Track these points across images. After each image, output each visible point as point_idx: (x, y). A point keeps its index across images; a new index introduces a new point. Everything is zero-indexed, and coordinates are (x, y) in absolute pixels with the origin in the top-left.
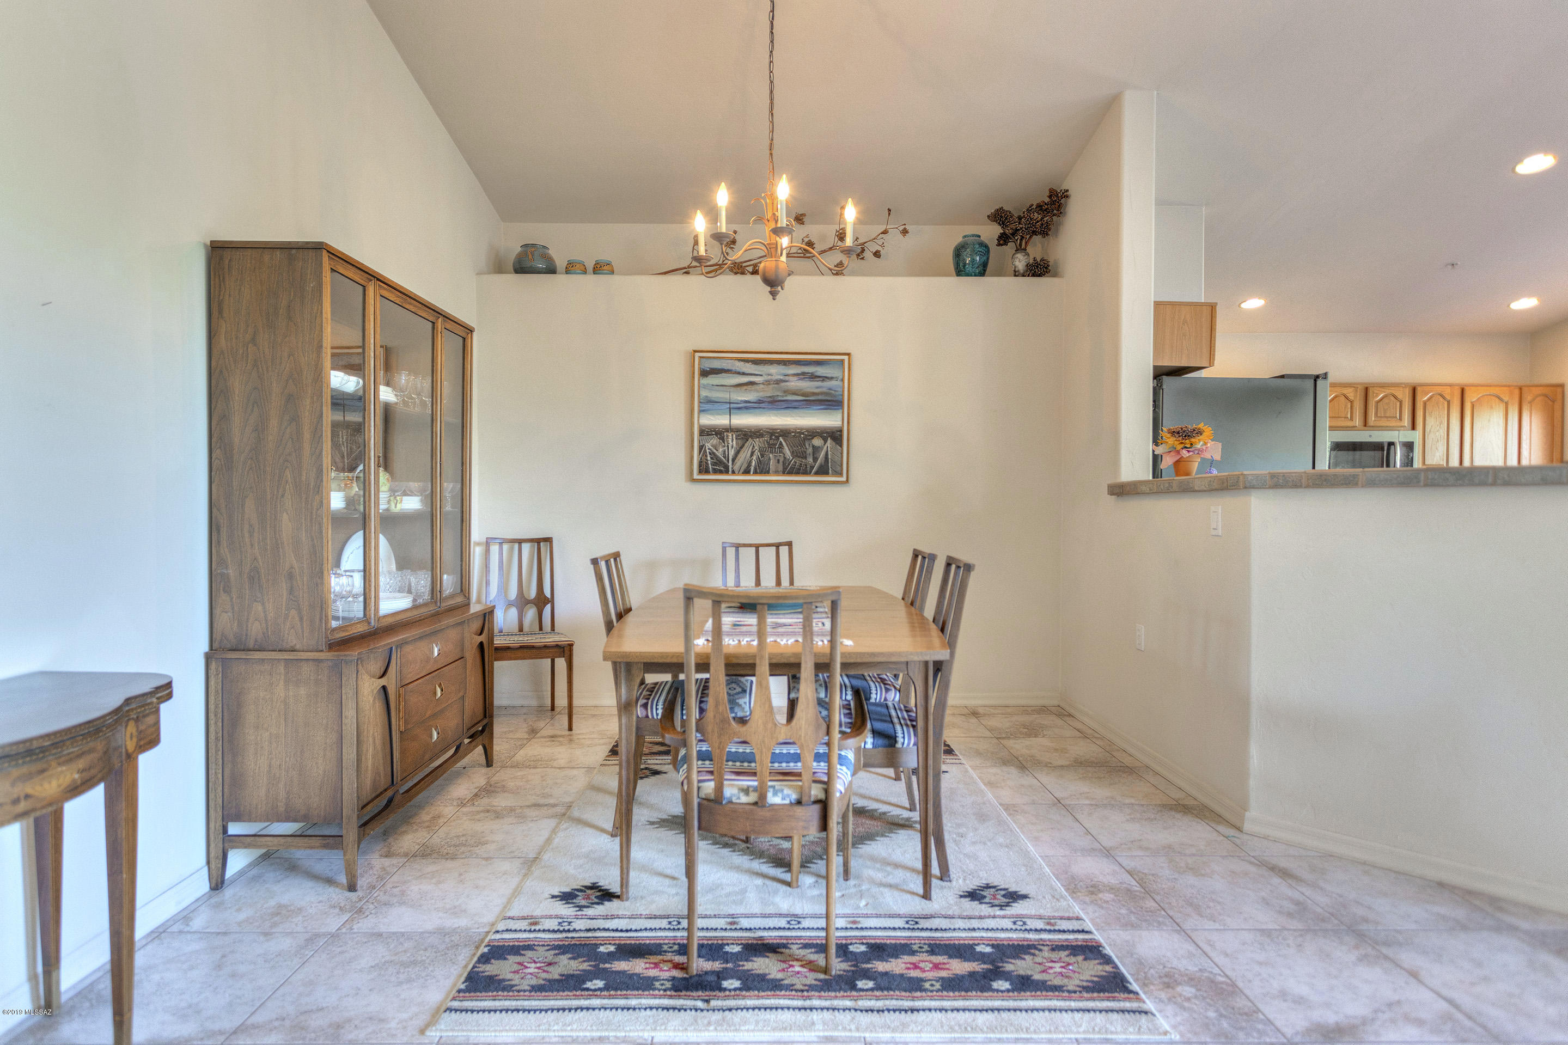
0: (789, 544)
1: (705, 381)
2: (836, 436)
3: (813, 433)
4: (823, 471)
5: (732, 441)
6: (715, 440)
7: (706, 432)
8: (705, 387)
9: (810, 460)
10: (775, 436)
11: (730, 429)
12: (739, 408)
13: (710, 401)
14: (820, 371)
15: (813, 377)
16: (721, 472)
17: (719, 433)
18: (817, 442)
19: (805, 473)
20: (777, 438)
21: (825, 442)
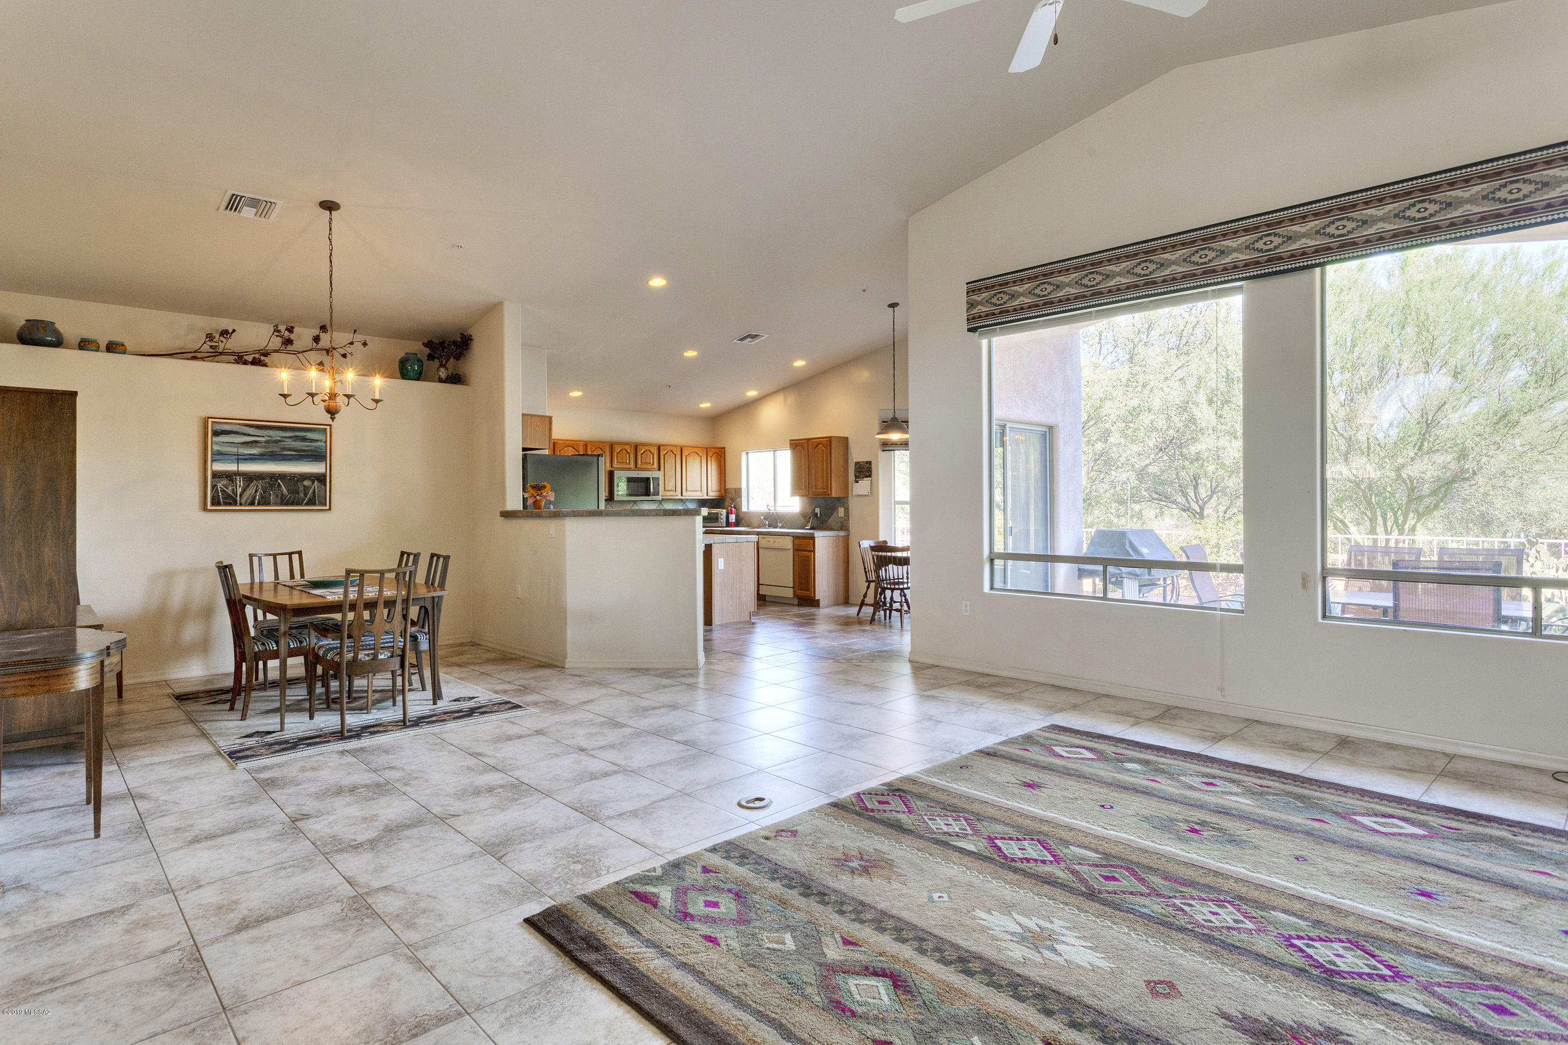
0: (300, 553)
1: (216, 439)
2: (321, 479)
3: (304, 477)
4: (312, 502)
5: (240, 483)
6: (225, 482)
7: (216, 475)
8: (217, 443)
9: (302, 495)
10: (274, 478)
11: (238, 473)
12: (246, 459)
13: (220, 453)
14: (310, 435)
15: (304, 439)
16: (230, 504)
17: (230, 476)
18: (307, 483)
19: (299, 504)
20: (276, 480)
21: (313, 483)
